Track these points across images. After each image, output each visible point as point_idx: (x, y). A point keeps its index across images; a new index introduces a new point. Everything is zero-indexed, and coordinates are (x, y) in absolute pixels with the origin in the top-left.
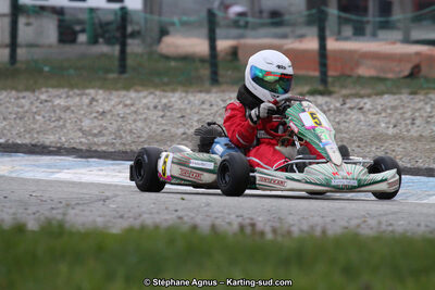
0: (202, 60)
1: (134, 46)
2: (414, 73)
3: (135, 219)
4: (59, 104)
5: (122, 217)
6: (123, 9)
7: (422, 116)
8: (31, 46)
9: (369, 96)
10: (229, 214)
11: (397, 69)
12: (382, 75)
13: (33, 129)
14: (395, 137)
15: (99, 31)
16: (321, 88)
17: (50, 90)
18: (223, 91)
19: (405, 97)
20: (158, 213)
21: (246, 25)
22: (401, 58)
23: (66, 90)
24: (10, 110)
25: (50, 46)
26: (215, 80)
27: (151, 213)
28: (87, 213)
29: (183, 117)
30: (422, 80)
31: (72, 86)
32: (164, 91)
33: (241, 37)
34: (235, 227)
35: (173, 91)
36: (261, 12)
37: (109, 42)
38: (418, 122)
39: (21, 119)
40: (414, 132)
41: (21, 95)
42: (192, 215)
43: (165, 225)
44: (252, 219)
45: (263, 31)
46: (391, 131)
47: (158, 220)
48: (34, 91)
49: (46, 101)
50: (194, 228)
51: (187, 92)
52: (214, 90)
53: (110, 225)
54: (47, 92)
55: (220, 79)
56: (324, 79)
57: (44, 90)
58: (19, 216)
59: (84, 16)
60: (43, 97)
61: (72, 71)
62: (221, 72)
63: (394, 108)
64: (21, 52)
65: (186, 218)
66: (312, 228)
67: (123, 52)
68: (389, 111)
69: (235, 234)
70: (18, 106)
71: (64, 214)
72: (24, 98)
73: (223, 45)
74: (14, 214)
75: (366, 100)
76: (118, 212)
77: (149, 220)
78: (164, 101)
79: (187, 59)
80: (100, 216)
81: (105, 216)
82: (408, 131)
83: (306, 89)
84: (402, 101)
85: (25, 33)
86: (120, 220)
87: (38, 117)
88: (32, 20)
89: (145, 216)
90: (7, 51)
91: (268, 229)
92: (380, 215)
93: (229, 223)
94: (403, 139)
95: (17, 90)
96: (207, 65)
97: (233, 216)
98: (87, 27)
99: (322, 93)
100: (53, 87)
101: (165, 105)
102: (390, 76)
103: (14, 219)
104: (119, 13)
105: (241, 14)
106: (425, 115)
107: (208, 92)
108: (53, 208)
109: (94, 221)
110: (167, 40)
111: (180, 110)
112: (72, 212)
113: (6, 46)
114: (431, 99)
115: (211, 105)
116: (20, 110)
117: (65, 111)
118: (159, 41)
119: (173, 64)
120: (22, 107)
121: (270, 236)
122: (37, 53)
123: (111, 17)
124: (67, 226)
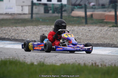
0: (83, 18)
1: (65, 14)
3: (64, 61)
4: (44, 30)
5: (60, 61)
6: (62, 4)
8: (37, 14)
10: (89, 60)
13: (37, 36)
15: (55, 10)
16: (115, 25)
17: (42, 26)
18: (89, 26)
20: (70, 59)
21: (95, 8)
23: (46, 26)
24: (31, 31)
25: (42, 14)
26: (86, 23)
27: (68, 60)
28: (51, 59)
29: (77, 33)
31: (47, 25)
32: (73, 26)
33: (94, 11)
34: (91, 64)
35: (75, 26)
36: (99, 4)
37: (58, 13)
39: (34, 33)
41: (34, 27)
42: (79, 60)
43: (72, 63)
44: (95, 61)
45: (99, 10)
47: (70, 62)
48: (37, 26)
49: (40, 29)
50: (79, 64)
51: (79, 26)
52: (86, 25)
53: (57, 63)
54: (41, 26)
55: (88, 23)
56: (116, 23)
57: (40, 26)
58: (32, 60)
59: (51, 6)
60: (40, 28)
61: (48, 21)
62: (88, 21)
64: (34, 15)
65: (77, 61)
66: (112, 64)
67: (61, 15)
69: (90, 66)
70: (33, 30)
71: (44, 60)
72: (35, 28)
73: (89, 13)
74: (31, 60)
76: (59, 59)
77: (67, 62)
78: (72, 29)
79: (79, 17)
80: (54, 60)
81: (55, 60)
83: (111, 25)
85: (35, 10)
86: (60, 62)
87: (38, 33)
88: (37, 7)
89: (66, 60)
90: (30, 16)
91: (99, 64)
93: (89, 62)
95: (33, 26)
96: (84, 19)
97: (90, 60)
98: (52, 9)
99: (115, 27)
100: (43, 25)
101: (73, 30)
103: (31, 61)
104: (61, 5)
105: (94, 5)
107: (84, 26)
108: (42, 58)
109: (53, 62)
110: (73, 12)
111: (77, 31)
112: (46, 59)
113: (30, 14)
115: (85, 30)
116: (33, 31)
117: (46, 32)
118: (71, 12)
119: (75, 19)
120: (34, 30)
121: (100, 66)
122: (38, 16)
123: (58, 6)
124: (45, 63)
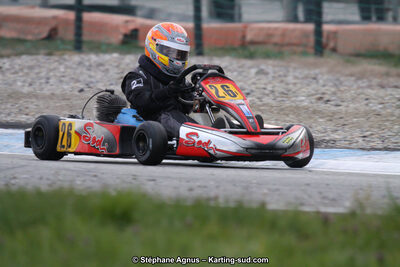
2: (52, 35)
7: (55, 76)
9: (8, 56)
11: (36, 31)
12: (22, 37)
14: (29, 95)
19: (41, 58)
22: (40, 21)
30: (59, 42)
38: (52, 81)
40: (47, 91)
46: (26, 90)
63: (31, 68)
68: (26, 71)
75: (5, 60)
82: (42, 89)
84: (38, 61)
92: (8, 169)
94: (36, 97)
102: (29, 37)
106: (58, 74)
114: (65, 60)
